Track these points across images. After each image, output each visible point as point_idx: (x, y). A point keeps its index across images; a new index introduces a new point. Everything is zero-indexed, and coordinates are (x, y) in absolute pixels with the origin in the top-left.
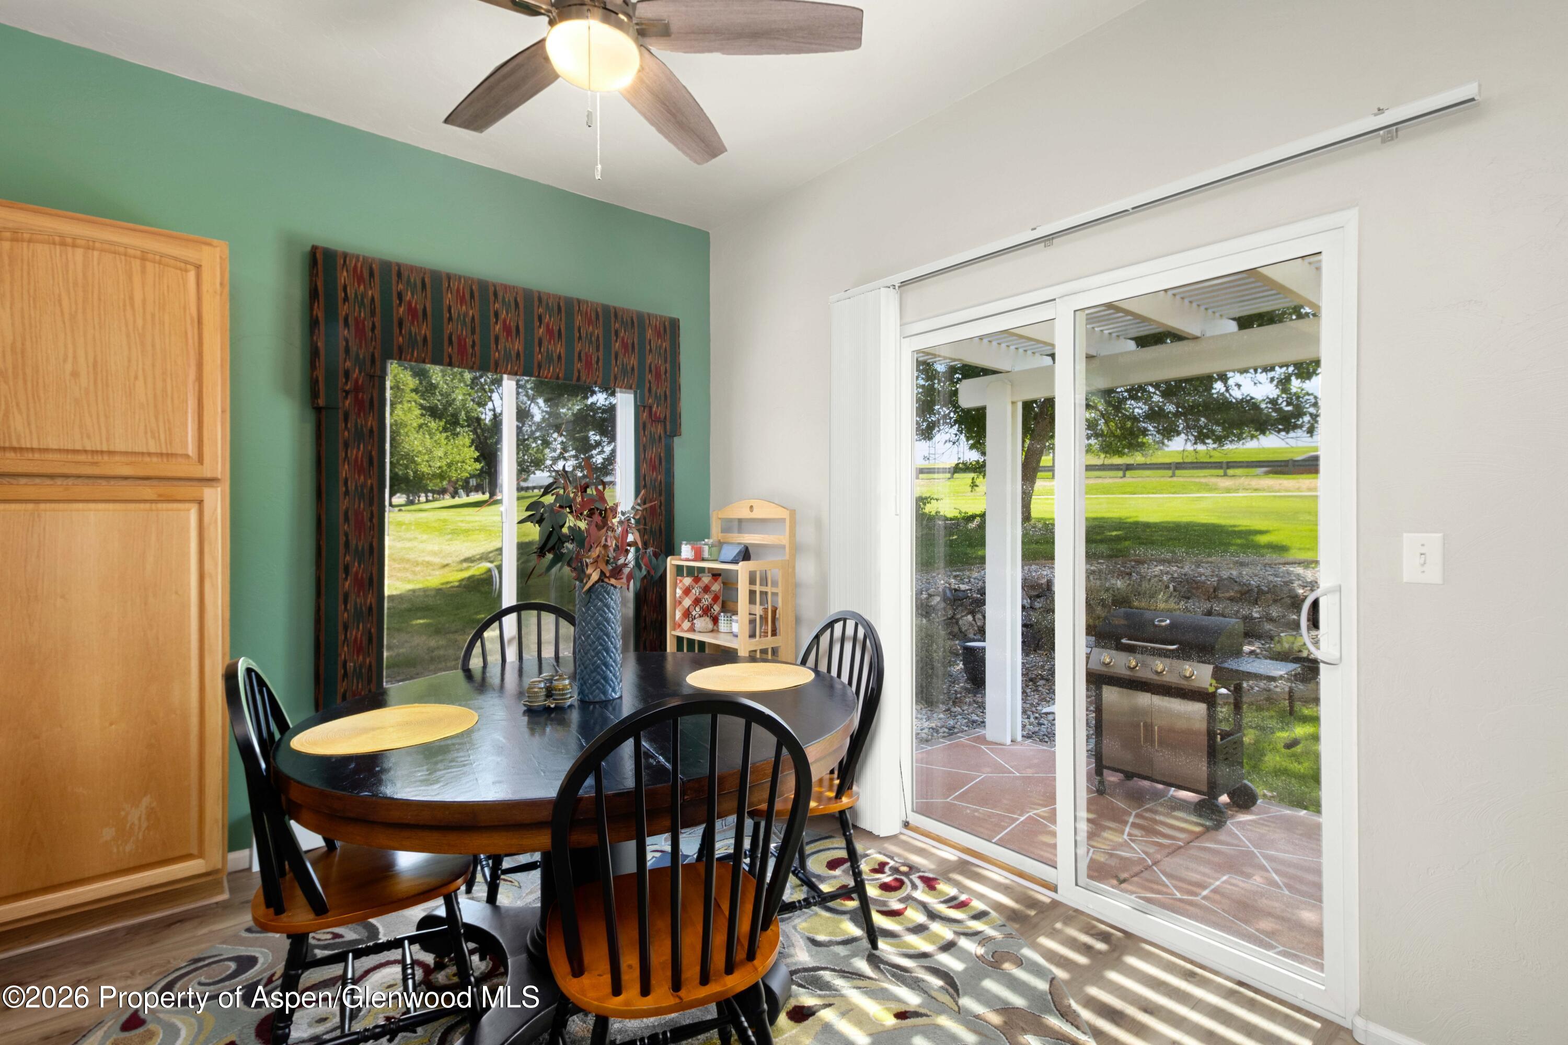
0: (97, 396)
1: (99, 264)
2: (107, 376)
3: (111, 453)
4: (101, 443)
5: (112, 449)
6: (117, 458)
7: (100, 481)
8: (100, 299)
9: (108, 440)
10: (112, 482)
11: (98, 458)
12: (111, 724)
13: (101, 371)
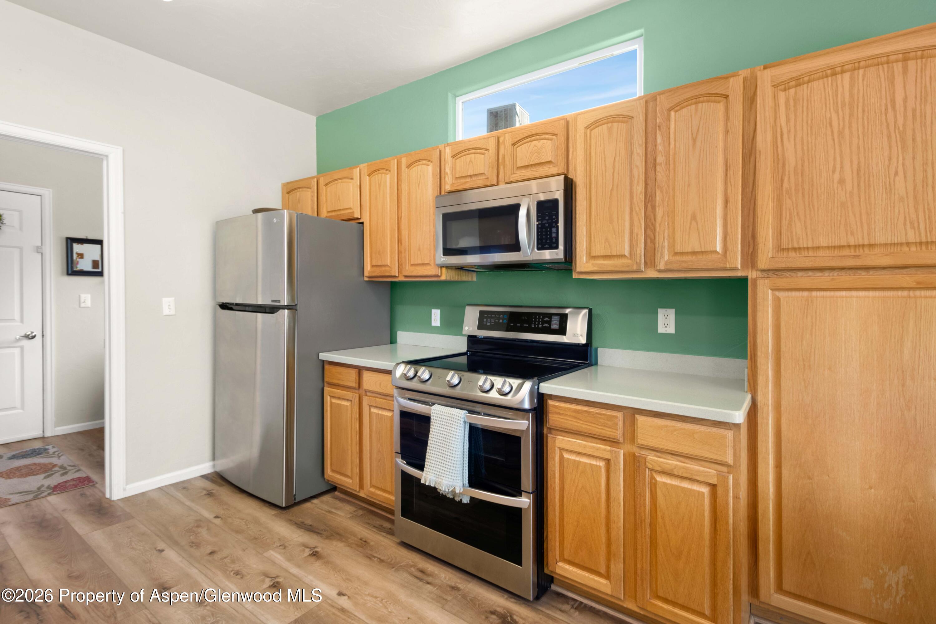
0: (859, 197)
1: (863, 80)
2: (869, 178)
3: (871, 246)
4: (863, 239)
5: (872, 242)
6: (877, 250)
7: (860, 272)
8: (864, 111)
9: (869, 234)
10: (871, 272)
11: (860, 252)
12: (871, 488)
13: (864, 174)
